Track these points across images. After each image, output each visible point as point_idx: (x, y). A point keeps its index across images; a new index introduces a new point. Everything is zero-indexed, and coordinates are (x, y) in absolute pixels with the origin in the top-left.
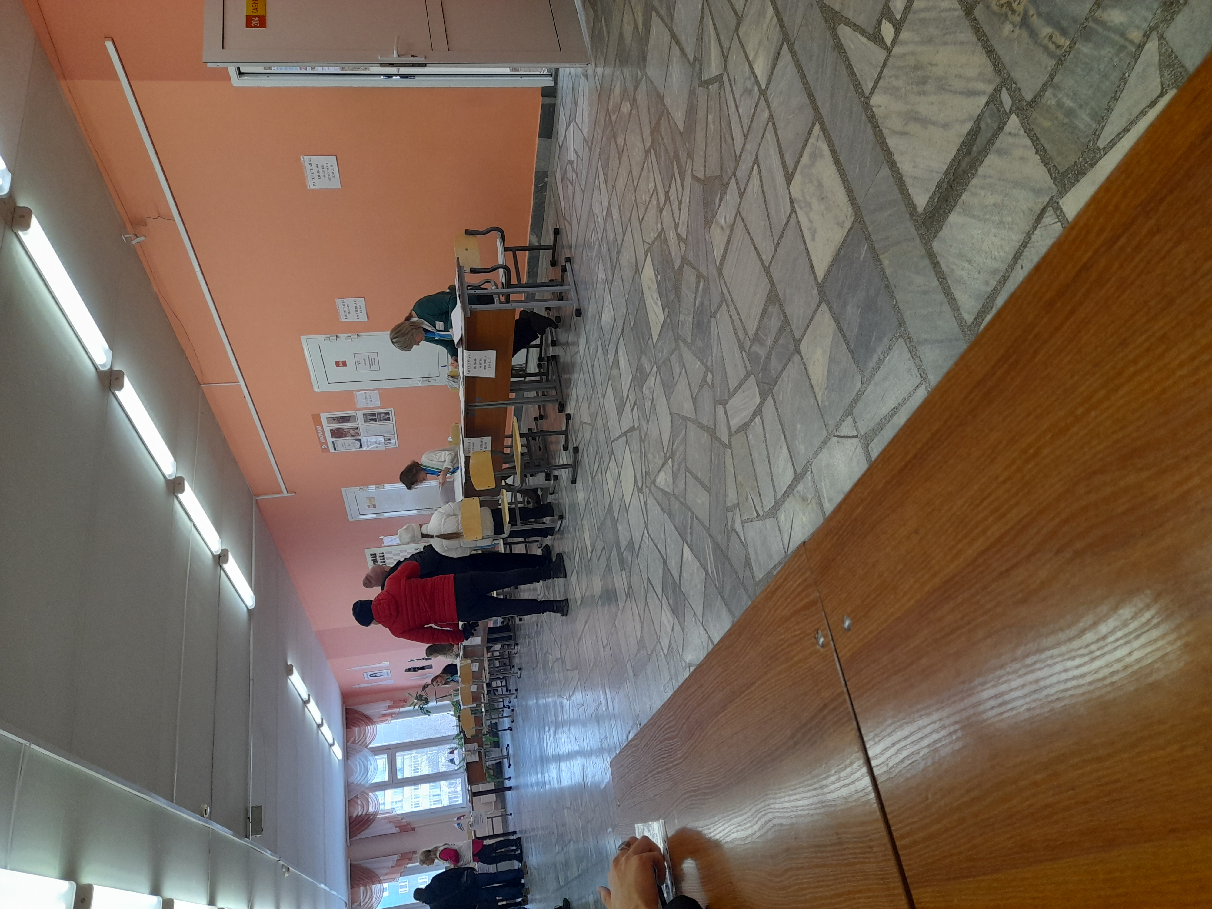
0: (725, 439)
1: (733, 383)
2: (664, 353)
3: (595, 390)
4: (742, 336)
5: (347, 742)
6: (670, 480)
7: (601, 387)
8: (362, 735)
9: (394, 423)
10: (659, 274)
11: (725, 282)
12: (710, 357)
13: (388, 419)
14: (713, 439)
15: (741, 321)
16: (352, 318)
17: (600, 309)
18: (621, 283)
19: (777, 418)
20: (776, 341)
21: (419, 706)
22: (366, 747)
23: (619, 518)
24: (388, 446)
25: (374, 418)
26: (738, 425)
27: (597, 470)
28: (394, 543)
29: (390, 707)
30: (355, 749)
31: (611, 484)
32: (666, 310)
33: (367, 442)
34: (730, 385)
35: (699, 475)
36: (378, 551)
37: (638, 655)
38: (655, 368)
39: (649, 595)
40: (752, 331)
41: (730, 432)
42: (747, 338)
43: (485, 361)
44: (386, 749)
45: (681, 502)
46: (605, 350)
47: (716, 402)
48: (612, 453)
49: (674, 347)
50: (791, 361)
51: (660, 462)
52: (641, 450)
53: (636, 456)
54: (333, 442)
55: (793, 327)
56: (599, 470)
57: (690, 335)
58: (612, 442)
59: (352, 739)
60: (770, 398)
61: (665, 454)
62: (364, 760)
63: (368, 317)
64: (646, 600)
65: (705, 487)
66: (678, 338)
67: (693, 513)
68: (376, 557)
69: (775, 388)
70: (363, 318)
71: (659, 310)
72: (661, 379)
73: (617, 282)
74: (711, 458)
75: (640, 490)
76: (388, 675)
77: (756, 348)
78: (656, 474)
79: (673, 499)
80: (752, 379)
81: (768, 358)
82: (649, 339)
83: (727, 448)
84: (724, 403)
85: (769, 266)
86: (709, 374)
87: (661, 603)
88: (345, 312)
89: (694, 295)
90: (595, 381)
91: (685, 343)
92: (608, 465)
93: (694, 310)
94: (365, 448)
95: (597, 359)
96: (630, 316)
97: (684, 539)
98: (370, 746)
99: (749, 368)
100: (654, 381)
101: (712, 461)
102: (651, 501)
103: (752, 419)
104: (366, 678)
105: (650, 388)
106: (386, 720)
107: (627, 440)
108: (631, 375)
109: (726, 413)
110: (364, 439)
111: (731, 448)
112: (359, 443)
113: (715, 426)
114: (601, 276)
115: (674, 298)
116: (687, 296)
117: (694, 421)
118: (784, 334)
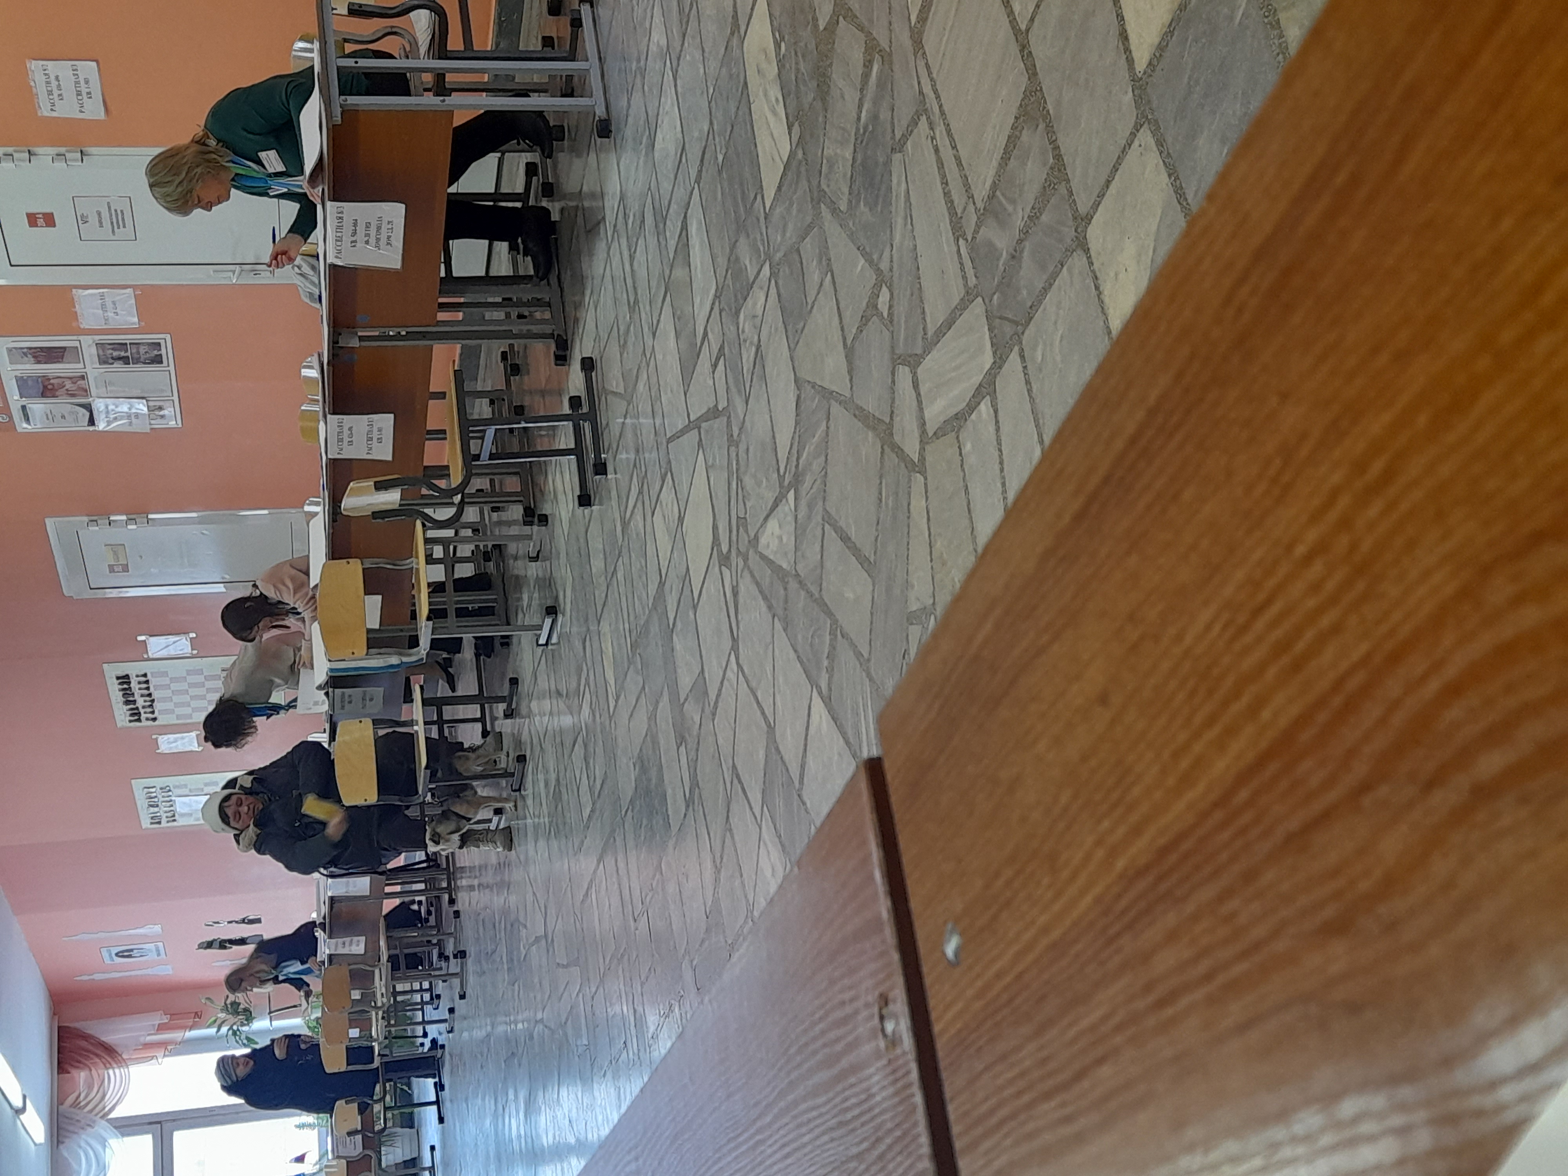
0: (912, 448)
1: (936, 314)
2: (788, 235)
3: (636, 316)
4: (959, 199)
5: (61, 1102)
6: (789, 540)
7: (648, 308)
8: (95, 1090)
9: (172, 368)
10: (783, 39)
11: (927, 66)
12: (888, 249)
13: (158, 360)
14: (886, 447)
15: (959, 163)
16: (67, 109)
17: (652, 120)
18: (698, 55)
19: (1028, 407)
20: (1034, 217)
21: (231, 1028)
22: (102, 1117)
23: (679, 624)
24: (158, 424)
25: (123, 354)
26: (942, 419)
27: (634, 507)
28: (172, 651)
29: (161, 1028)
30: (78, 1121)
31: (664, 542)
32: (796, 129)
33: (107, 412)
34: (928, 320)
35: (852, 533)
36: (133, 669)
37: (707, 943)
38: (767, 268)
39: (734, 807)
40: (981, 192)
41: (923, 432)
42: (971, 208)
43: (379, 228)
44: (150, 1123)
45: (810, 594)
46: (659, 218)
47: (897, 360)
48: (667, 470)
49: (809, 219)
50: (1065, 268)
51: (770, 497)
52: (729, 463)
53: (720, 479)
54: (24, 408)
55: (1074, 184)
56: (639, 505)
57: (846, 190)
58: (669, 441)
59: (71, 1099)
60: (1014, 356)
61: (781, 478)
62: (99, 1148)
63: (107, 110)
64: (728, 817)
65: (863, 561)
66: (819, 197)
67: (835, 622)
68: (129, 683)
69: (1027, 332)
70: (94, 110)
71: (779, 127)
72: (779, 295)
73: (691, 54)
74: (881, 494)
75: (725, 560)
76: (159, 955)
77: (990, 233)
78: (758, 525)
79: (793, 585)
80: (978, 307)
81: (1015, 256)
82: (755, 198)
83: (914, 471)
84: (914, 361)
85: (1027, 31)
86: (884, 288)
87: (760, 829)
88: (50, 93)
89: (858, 95)
90: (636, 294)
91: (835, 211)
92: (658, 496)
93: (858, 129)
94: (101, 426)
95: (641, 242)
96: (717, 139)
97: (814, 683)
98: (113, 1115)
99: (972, 281)
100: (763, 299)
101: (881, 500)
102: (746, 586)
103: (972, 407)
104: (107, 961)
105: (755, 317)
106: (152, 1058)
107: (700, 439)
108: (714, 287)
109: (916, 385)
110: (99, 405)
111: (923, 473)
112: (88, 414)
113: (891, 418)
114: (658, 38)
115: (814, 99)
116: (843, 97)
117: (845, 403)
118: (1052, 201)
